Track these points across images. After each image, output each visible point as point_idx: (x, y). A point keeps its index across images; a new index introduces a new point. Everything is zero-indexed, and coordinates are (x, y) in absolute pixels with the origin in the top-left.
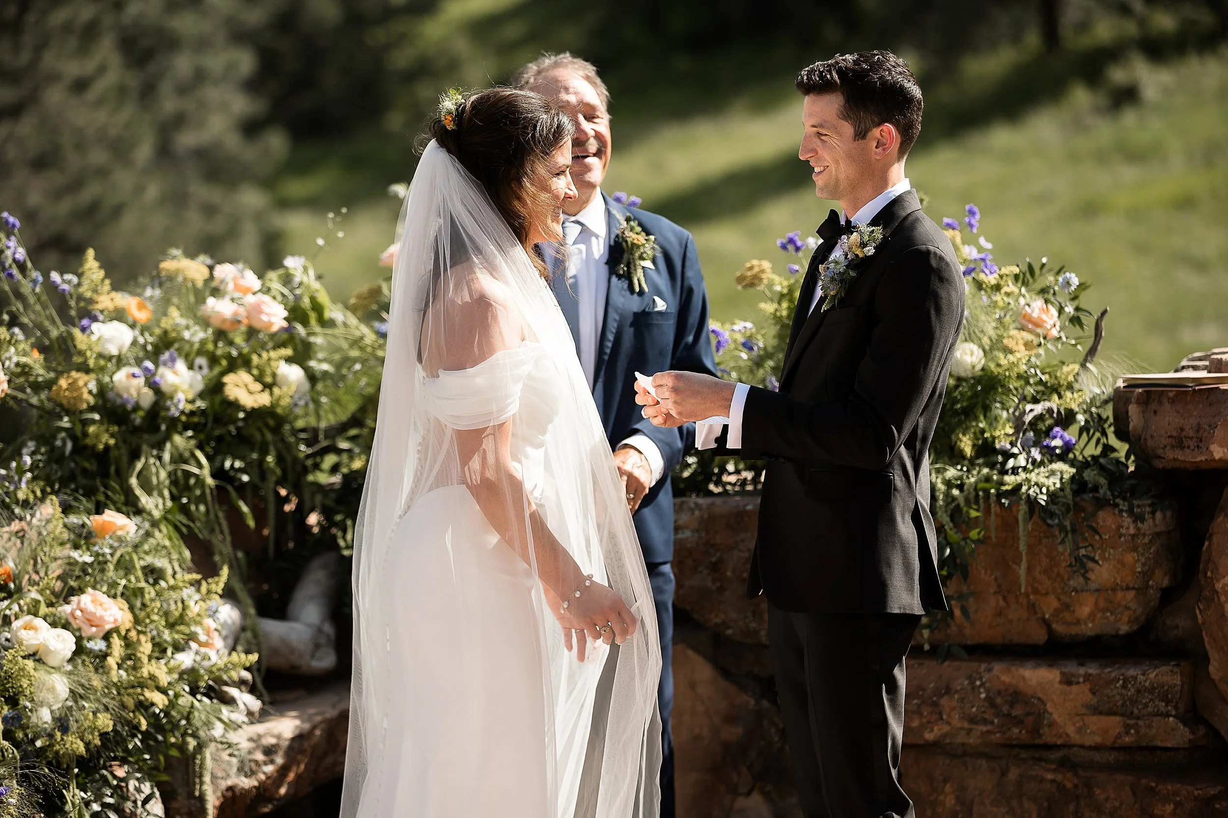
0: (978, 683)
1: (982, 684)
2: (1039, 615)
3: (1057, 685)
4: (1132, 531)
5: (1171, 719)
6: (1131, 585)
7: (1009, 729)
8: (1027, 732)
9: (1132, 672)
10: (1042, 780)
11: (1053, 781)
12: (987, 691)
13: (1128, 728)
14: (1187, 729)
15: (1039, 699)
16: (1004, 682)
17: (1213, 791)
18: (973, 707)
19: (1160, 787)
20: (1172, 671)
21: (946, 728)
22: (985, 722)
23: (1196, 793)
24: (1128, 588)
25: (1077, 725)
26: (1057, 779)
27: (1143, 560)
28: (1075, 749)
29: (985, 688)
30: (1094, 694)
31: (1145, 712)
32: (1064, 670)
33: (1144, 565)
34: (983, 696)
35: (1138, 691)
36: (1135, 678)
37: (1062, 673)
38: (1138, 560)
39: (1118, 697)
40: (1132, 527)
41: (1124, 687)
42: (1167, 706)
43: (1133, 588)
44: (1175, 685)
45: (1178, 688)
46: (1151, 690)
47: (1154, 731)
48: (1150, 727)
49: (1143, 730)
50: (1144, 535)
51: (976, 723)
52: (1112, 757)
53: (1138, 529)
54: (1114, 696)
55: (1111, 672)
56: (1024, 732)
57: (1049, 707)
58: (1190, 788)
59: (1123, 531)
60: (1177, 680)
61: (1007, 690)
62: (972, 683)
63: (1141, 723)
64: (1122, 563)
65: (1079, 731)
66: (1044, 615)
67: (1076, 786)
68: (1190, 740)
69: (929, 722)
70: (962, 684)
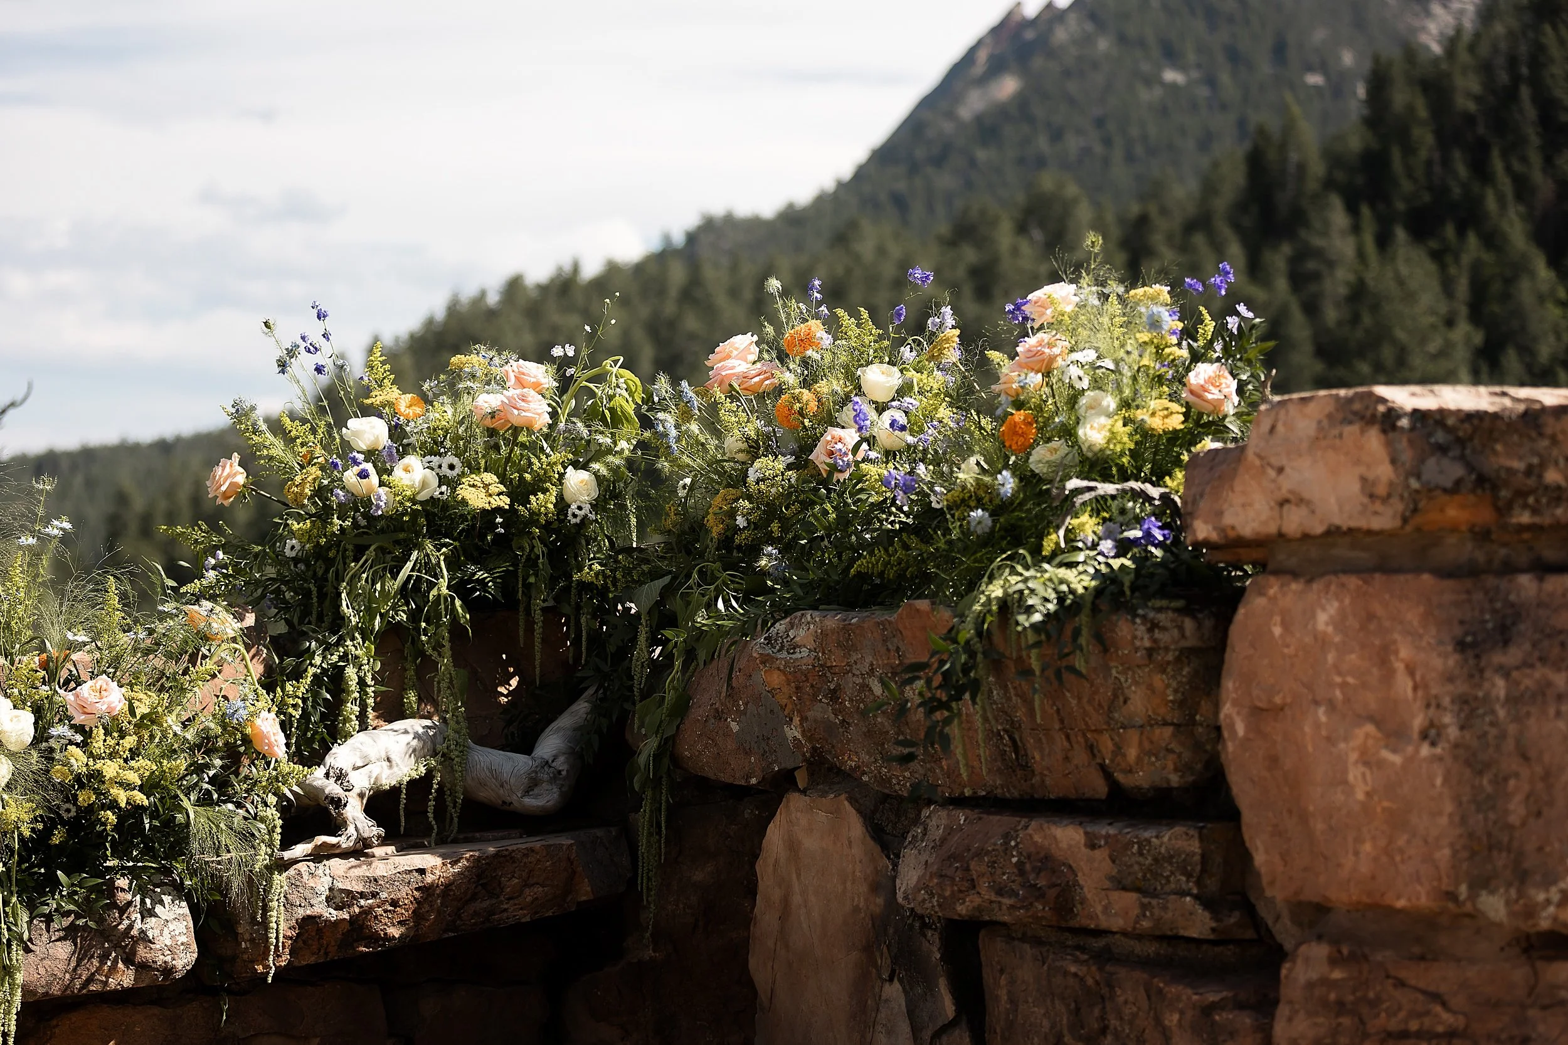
0: (1013, 843)
1: (1017, 845)
2: (1099, 761)
3: (1083, 849)
4: (1147, 643)
5: (1188, 899)
6: (1169, 718)
7: (1031, 904)
8: (1050, 909)
9: (1147, 834)
10: (1066, 973)
11: (1075, 975)
12: (1020, 854)
13: (1144, 907)
14: (1207, 914)
15: (1070, 867)
16: (1035, 843)
17: (1212, 997)
18: (1004, 874)
19: (1167, 989)
20: (1187, 834)
21: (978, 901)
22: (1013, 893)
23: (1195, 997)
24: (1165, 724)
25: (1103, 903)
26: (1080, 973)
27: (1174, 684)
28: (1117, 936)
29: (1018, 852)
30: (1113, 862)
31: (1167, 889)
32: (1089, 829)
33: (1176, 691)
34: (1014, 860)
35: (1156, 860)
36: (1148, 841)
37: (1086, 833)
38: (1168, 686)
39: (1136, 867)
40: (1146, 636)
41: (1141, 854)
42: (1188, 881)
43: (1172, 724)
44: (1194, 854)
45: (1197, 858)
46: (1169, 858)
47: (1170, 914)
48: (1165, 908)
49: (1156, 911)
50: (1167, 649)
51: (1002, 895)
52: (1150, 949)
53: (1155, 641)
54: (1131, 866)
55: (1129, 833)
56: (1047, 908)
57: (1081, 879)
58: (1189, 991)
59: (1138, 643)
60: (1194, 846)
61: (1038, 853)
62: (1007, 843)
63: (1154, 902)
64: (1150, 687)
65: (1106, 909)
66: (1104, 760)
67: (1097, 983)
68: (1213, 930)
69: (960, 891)
70: (995, 844)
